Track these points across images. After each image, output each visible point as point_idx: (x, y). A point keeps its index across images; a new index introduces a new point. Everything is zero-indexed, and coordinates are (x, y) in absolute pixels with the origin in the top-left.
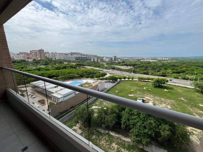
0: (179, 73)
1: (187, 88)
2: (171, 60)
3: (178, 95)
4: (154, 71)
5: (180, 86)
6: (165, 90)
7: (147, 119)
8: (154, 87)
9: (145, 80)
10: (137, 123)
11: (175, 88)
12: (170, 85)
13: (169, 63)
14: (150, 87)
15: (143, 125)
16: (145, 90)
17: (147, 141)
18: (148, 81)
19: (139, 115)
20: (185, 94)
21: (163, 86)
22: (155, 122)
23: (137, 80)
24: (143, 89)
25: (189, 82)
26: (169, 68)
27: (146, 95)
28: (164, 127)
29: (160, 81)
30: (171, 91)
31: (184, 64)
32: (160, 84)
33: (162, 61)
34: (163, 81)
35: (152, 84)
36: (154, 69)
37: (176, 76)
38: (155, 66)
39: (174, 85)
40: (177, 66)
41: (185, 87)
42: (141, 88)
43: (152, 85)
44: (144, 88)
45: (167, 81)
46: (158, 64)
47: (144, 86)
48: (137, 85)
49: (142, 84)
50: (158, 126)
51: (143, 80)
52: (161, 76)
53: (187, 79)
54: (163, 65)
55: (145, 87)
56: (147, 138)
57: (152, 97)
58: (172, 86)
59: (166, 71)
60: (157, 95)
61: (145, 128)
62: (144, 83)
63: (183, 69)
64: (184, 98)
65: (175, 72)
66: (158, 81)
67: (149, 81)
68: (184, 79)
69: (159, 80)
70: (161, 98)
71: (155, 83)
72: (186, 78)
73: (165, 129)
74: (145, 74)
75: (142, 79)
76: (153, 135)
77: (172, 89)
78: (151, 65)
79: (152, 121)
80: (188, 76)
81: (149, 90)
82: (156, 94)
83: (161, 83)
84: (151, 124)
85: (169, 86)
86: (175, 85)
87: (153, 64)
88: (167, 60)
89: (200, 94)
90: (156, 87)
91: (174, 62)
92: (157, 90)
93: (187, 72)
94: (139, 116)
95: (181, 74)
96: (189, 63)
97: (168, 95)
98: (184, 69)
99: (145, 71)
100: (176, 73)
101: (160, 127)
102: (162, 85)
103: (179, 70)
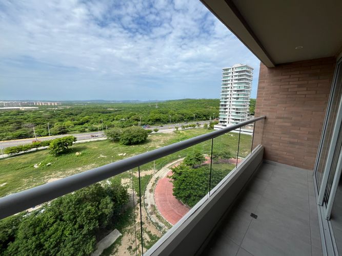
0: (82, 124)
1: (100, 141)
2: (62, 105)
3: (95, 153)
4: (40, 128)
5: (92, 142)
6: (77, 154)
7: (79, 212)
8: (56, 156)
9: (29, 151)
10: (63, 233)
11: (88, 146)
12: (79, 143)
13: (62, 111)
14: (46, 160)
15: (76, 226)
16: (38, 169)
17: (93, 242)
18: (37, 151)
19: (59, 217)
20: (101, 149)
21: (71, 149)
22: (92, 206)
23: (5, 155)
24: (32, 169)
25: (99, 133)
26: (66, 119)
27: (46, 177)
28: (105, 203)
29: (64, 142)
30: (85, 152)
31: (83, 110)
32: (65, 147)
33: (48, 107)
34: (69, 141)
35: (49, 153)
36: (38, 124)
37: (81, 129)
38: (38, 119)
39: (84, 143)
40: (76, 115)
41: (98, 141)
42: (27, 170)
43: (50, 155)
44: (36, 166)
45: (75, 139)
46: (42, 114)
47: (31, 163)
48: (11, 168)
49: (25, 161)
50: (98, 207)
51: (23, 152)
52: (59, 134)
53: (96, 130)
54: (53, 115)
55: (36, 163)
56: (91, 238)
57: (61, 175)
58: (83, 145)
59: (63, 123)
60: (67, 168)
61: (81, 227)
62: (30, 157)
63: (84, 118)
64: (103, 155)
65: (77, 124)
66: (60, 144)
67: (39, 148)
68: (93, 130)
69: (62, 141)
70: (77, 169)
71: (55, 148)
72: (94, 129)
73: (107, 204)
74: (20, 137)
75: (20, 149)
76: (97, 225)
77: (84, 148)
78: (26, 117)
79: (89, 207)
80: (94, 126)
81: (49, 166)
82: (66, 166)
83: (67, 146)
84: (88, 212)
85: (78, 145)
86: (86, 142)
87: (32, 115)
88: (55, 106)
89: (114, 144)
90: (60, 154)
91: (69, 109)
92: (63, 158)
93: (92, 121)
94: (61, 220)
95: (86, 125)
96: (88, 108)
97: (84, 158)
98: (86, 117)
99: (19, 132)
100: (79, 124)
101: (100, 206)
102: (69, 147)
103: (81, 120)
